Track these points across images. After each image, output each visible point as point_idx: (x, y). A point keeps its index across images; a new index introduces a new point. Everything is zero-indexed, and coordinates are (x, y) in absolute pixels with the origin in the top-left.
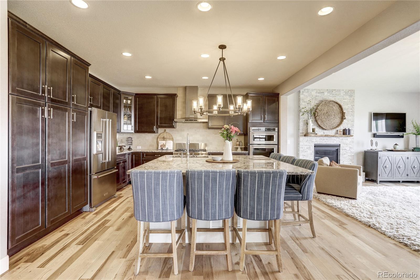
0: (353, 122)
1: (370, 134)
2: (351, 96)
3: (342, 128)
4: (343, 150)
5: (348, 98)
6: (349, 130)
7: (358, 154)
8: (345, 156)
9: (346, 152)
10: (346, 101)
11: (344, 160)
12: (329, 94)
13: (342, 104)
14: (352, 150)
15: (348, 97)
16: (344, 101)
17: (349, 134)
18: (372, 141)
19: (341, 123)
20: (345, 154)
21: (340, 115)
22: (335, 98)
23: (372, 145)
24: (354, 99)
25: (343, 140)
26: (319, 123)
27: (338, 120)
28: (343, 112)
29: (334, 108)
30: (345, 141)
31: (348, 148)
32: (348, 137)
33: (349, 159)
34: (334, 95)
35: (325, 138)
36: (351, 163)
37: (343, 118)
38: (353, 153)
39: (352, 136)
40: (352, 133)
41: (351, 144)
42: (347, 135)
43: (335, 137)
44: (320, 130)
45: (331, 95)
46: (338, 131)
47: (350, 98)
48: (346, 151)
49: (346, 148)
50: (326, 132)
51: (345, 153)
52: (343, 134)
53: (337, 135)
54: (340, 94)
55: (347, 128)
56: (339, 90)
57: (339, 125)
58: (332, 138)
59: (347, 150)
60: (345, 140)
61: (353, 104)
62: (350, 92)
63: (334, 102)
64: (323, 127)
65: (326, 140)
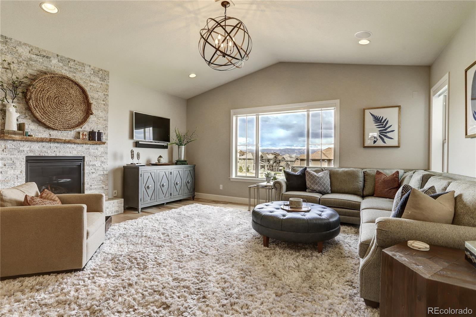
0: (106, 122)
1: (131, 142)
2: (103, 79)
3: (87, 127)
4: (89, 165)
5: (99, 82)
6: (100, 134)
7: (115, 171)
8: (94, 176)
9: (95, 169)
10: (95, 85)
11: (91, 183)
12: (61, 64)
13: (87, 89)
14: (105, 166)
15: (98, 80)
16: (92, 84)
17: (99, 139)
18: (132, 151)
19: (85, 120)
20: (93, 173)
21: (83, 107)
22: (74, 75)
23: (132, 157)
24: (107, 85)
25: (89, 149)
26: (38, 115)
27: (78, 115)
28: (88, 101)
29: (72, 91)
30: (93, 151)
31: (98, 164)
32: (96, 144)
33: (100, 180)
34: (72, 70)
35: (52, 145)
36: (104, 186)
37: (88, 112)
38: (107, 170)
39: (104, 143)
40: (104, 138)
41: (103, 157)
42: (95, 140)
43: (75, 143)
44: (41, 129)
45: (66, 68)
46: (79, 133)
47: (101, 82)
48: (94, 167)
49: (95, 163)
50: (55, 134)
51: (94, 171)
52: (89, 140)
53: (78, 141)
54: (84, 71)
55: (96, 130)
56: (83, 64)
57: (80, 124)
58: (69, 145)
59: (97, 165)
60: (94, 149)
61: (106, 93)
62: (101, 72)
63: (72, 81)
64: (47, 124)
65: (55, 149)
